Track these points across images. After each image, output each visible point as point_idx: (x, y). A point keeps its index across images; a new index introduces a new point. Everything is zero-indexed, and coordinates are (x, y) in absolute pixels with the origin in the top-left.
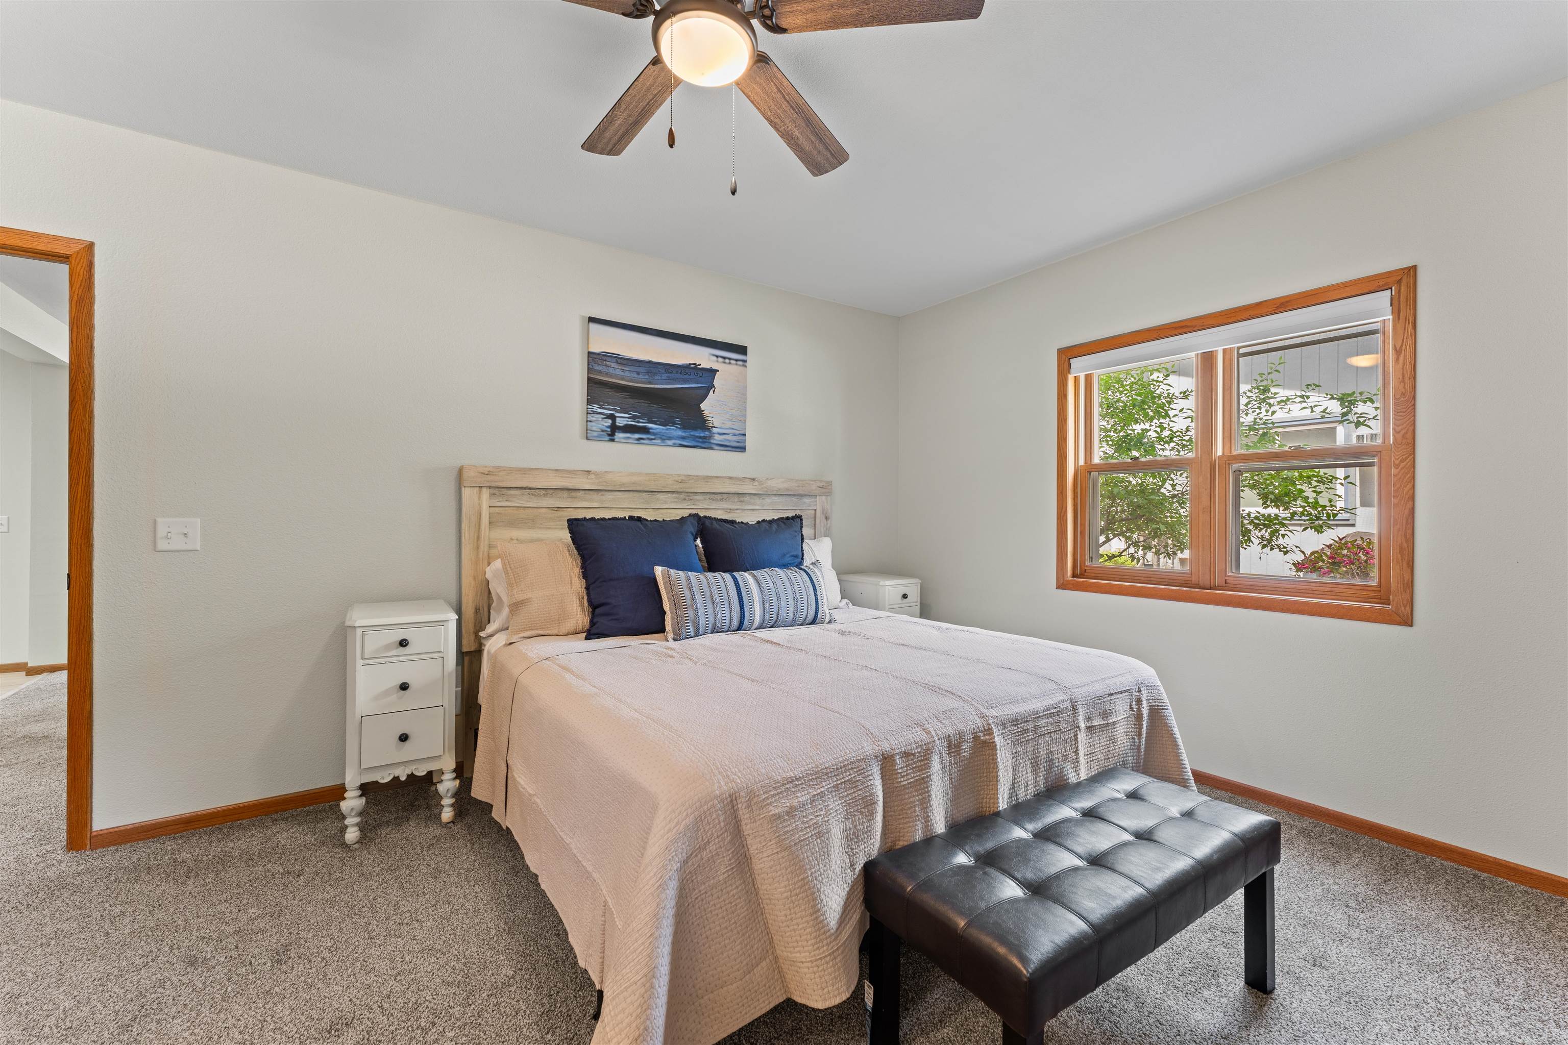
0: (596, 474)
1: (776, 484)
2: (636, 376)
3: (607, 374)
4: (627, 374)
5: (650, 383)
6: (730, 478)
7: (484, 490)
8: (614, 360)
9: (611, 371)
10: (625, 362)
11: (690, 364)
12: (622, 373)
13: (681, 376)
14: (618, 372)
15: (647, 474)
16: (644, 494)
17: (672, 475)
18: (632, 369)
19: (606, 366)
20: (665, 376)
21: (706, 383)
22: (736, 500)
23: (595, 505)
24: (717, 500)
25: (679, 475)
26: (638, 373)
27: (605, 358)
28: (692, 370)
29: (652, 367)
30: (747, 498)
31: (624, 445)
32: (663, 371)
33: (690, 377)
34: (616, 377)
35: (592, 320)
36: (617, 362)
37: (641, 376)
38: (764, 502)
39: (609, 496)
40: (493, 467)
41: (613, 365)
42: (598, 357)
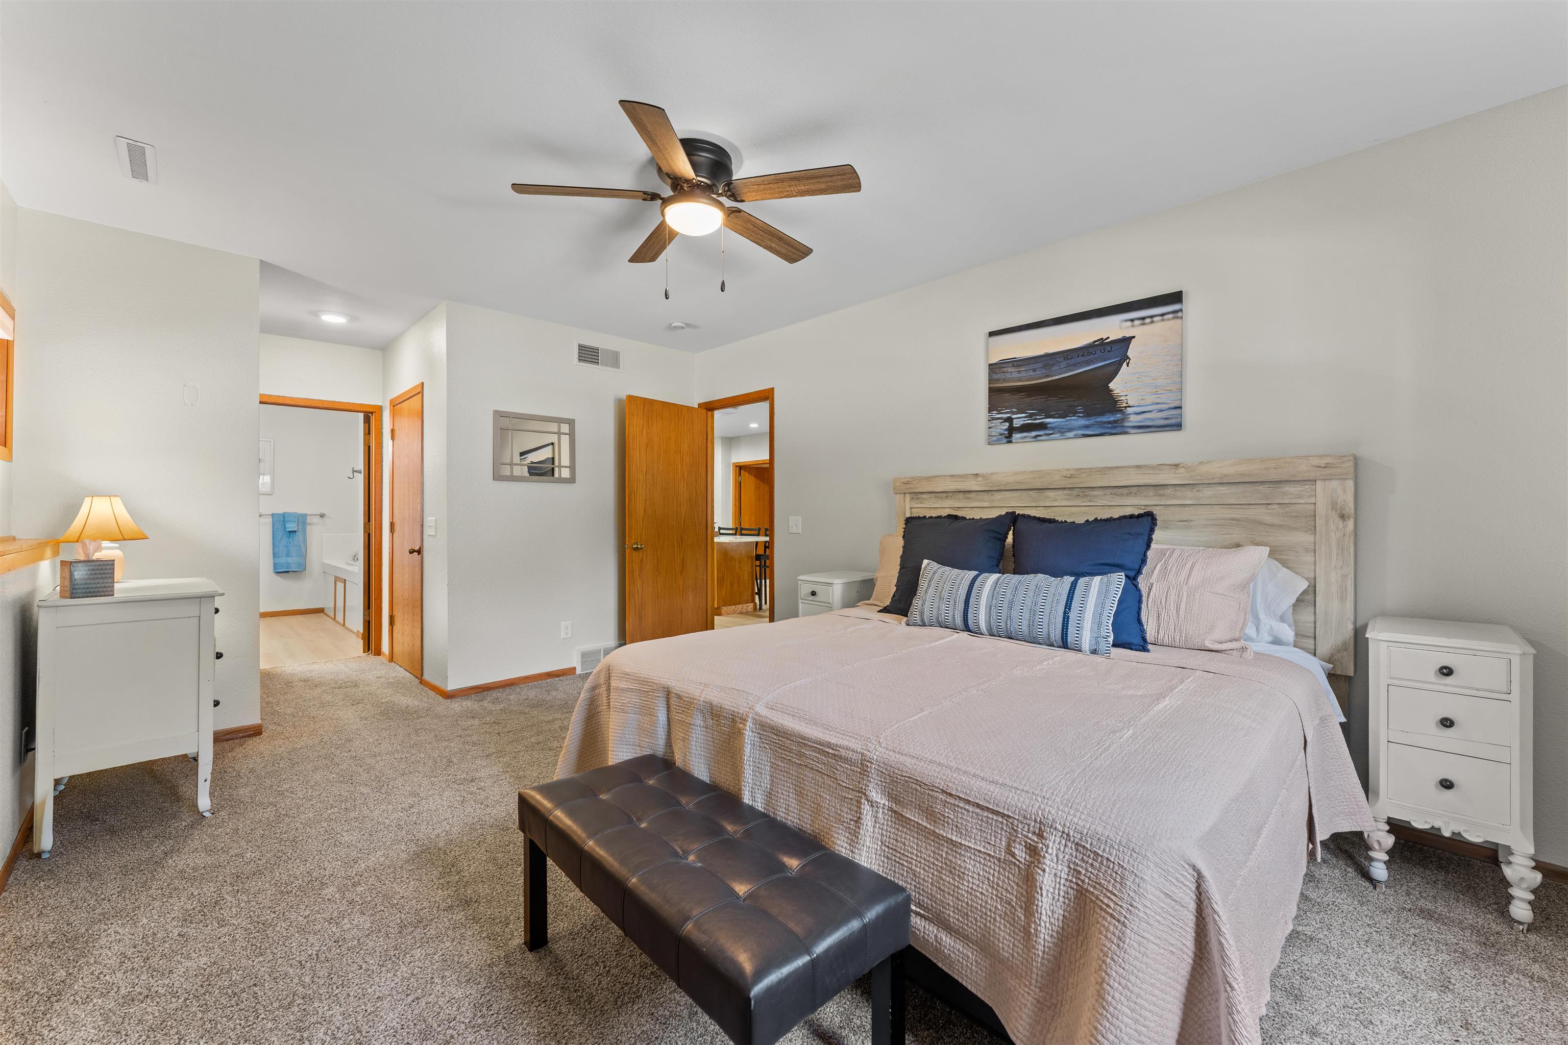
0: (983, 476)
1: (1217, 469)
2: (1032, 373)
3: (1005, 380)
4: (1024, 374)
5: (1047, 376)
6: (1138, 467)
7: (907, 495)
8: (1011, 364)
9: (1008, 376)
10: (1021, 363)
11: (1095, 342)
12: (1019, 375)
13: (1084, 359)
14: (1015, 375)
15: (1032, 472)
16: (1031, 492)
17: (1059, 470)
18: (1027, 367)
19: (1004, 372)
20: (1064, 364)
21: (1116, 357)
22: (1151, 493)
23: (986, 504)
24: (1122, 495)
25: (1068, 470)
26: (1034, 370)
27: (1002, 366)
28: (1101, 346)
29: (1048, 360)
30: (1169, 491)
31: (1022, 445)
32: (1062, 359)
33: (1096, 356)
34: (1013, 380)
35: (992, 334)
36: (1014, 366)
37: (1038, 372)
38: (1200, 494)
39: (998, 496)
40: (911, 478)
41: (1010, 370)
42: (996, 366)
